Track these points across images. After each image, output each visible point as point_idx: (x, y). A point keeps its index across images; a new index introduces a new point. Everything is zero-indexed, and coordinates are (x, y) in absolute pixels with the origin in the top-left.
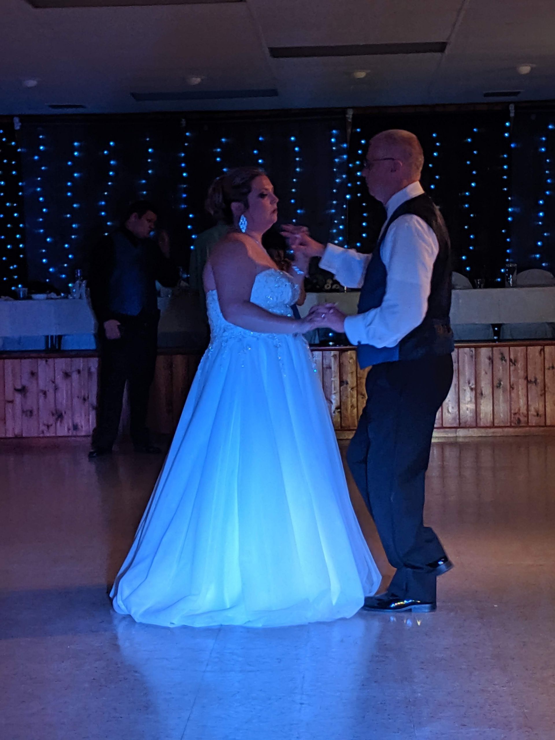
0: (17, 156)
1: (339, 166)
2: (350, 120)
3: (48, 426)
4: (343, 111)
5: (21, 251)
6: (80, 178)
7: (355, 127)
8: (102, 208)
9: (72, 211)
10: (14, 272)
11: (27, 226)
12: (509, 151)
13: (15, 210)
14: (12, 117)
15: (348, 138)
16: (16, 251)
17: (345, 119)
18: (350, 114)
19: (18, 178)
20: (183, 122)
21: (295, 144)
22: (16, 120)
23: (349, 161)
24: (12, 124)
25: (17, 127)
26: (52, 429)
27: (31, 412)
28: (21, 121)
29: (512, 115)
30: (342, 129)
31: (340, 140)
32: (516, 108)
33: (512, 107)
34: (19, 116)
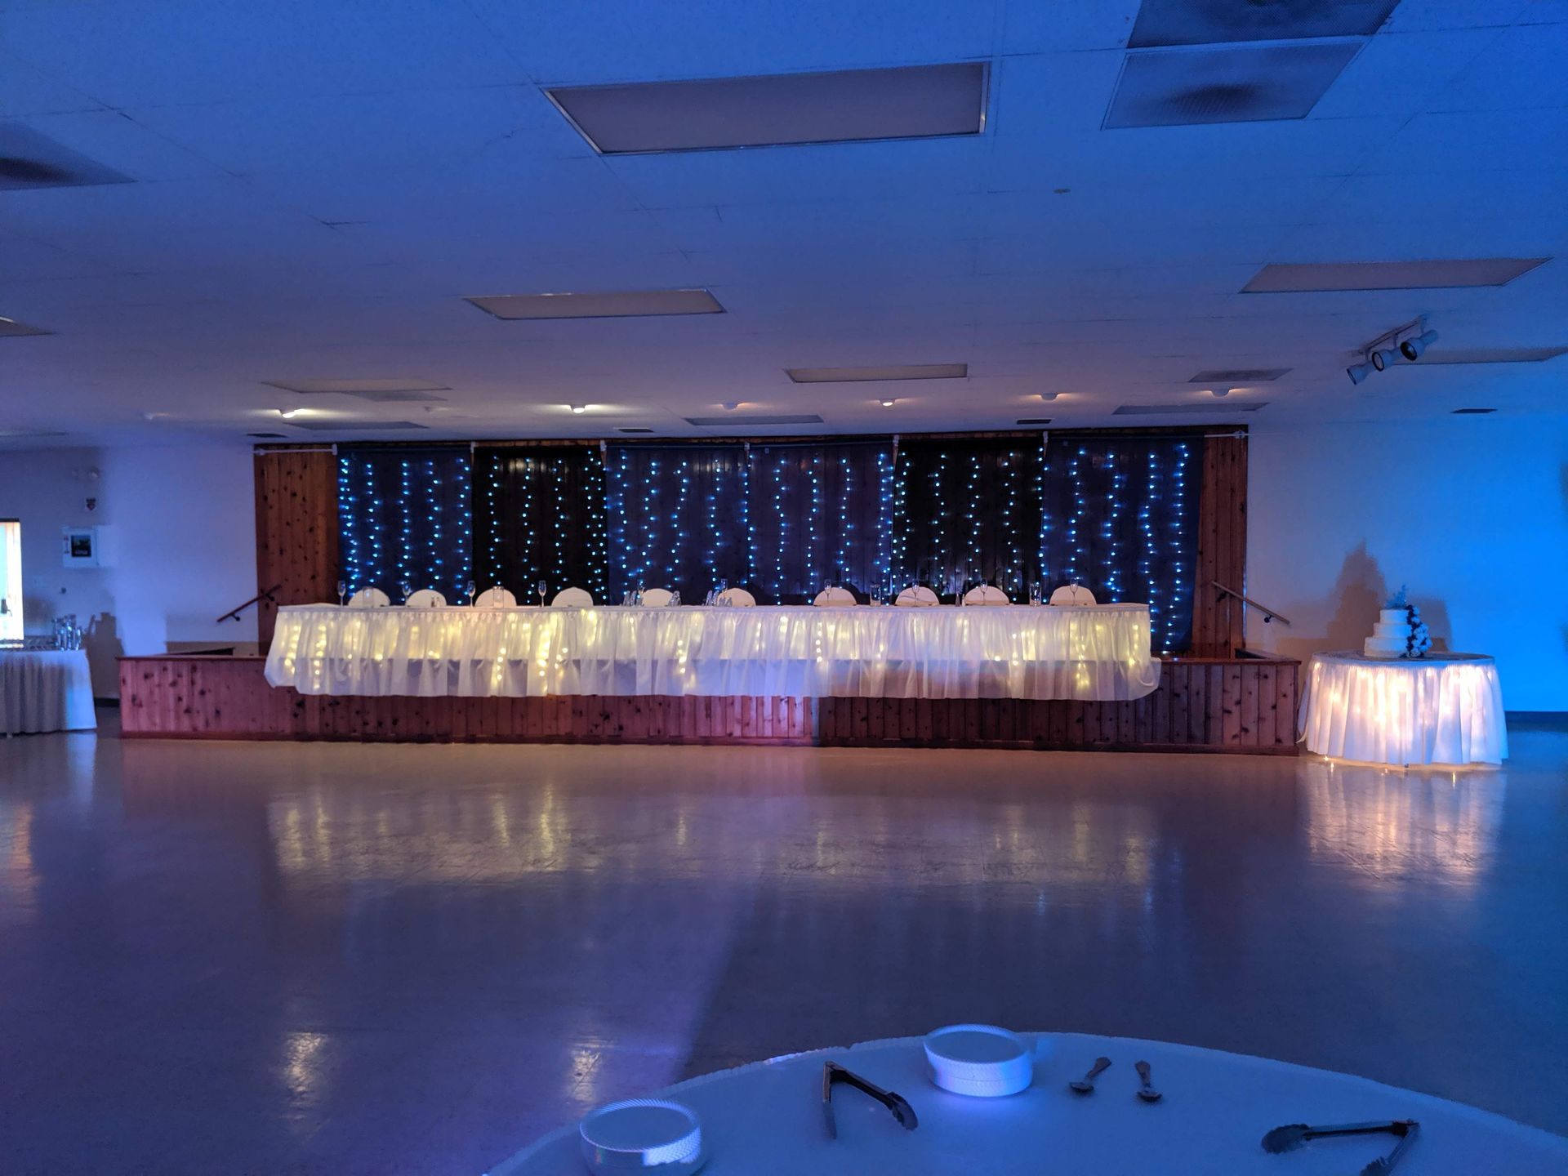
0: (603, 475)
1: (885, 485)
2: (896, 445)
3: (596, 726)
4: (890, 437)
5: (606, 557)
6: (656, 494)
7: (900, 451)
8: (675, 521)
9: (650, 523)
10: (599, 575)
11: (610, 536)
12: (1043, 474)
13: (600, 521)
14: (599, 440)
15: (895, 462)
16: (600, 558)
17: (892, 444)
18: (896, 441)
19: (604, 493)
20: (748, 446)
21: (846, 466)
22: (602, 443)
23: (895, 482)
24: (599, 446)
25: (603, 448)
26: (600, 729)
27: (581, 712)
28: (607, 444)
29: (1046, 441)
30: (890, 453)
31: (888, 462)
32: (1049, 435)
33: (1045, 434)
34: (605, 439)
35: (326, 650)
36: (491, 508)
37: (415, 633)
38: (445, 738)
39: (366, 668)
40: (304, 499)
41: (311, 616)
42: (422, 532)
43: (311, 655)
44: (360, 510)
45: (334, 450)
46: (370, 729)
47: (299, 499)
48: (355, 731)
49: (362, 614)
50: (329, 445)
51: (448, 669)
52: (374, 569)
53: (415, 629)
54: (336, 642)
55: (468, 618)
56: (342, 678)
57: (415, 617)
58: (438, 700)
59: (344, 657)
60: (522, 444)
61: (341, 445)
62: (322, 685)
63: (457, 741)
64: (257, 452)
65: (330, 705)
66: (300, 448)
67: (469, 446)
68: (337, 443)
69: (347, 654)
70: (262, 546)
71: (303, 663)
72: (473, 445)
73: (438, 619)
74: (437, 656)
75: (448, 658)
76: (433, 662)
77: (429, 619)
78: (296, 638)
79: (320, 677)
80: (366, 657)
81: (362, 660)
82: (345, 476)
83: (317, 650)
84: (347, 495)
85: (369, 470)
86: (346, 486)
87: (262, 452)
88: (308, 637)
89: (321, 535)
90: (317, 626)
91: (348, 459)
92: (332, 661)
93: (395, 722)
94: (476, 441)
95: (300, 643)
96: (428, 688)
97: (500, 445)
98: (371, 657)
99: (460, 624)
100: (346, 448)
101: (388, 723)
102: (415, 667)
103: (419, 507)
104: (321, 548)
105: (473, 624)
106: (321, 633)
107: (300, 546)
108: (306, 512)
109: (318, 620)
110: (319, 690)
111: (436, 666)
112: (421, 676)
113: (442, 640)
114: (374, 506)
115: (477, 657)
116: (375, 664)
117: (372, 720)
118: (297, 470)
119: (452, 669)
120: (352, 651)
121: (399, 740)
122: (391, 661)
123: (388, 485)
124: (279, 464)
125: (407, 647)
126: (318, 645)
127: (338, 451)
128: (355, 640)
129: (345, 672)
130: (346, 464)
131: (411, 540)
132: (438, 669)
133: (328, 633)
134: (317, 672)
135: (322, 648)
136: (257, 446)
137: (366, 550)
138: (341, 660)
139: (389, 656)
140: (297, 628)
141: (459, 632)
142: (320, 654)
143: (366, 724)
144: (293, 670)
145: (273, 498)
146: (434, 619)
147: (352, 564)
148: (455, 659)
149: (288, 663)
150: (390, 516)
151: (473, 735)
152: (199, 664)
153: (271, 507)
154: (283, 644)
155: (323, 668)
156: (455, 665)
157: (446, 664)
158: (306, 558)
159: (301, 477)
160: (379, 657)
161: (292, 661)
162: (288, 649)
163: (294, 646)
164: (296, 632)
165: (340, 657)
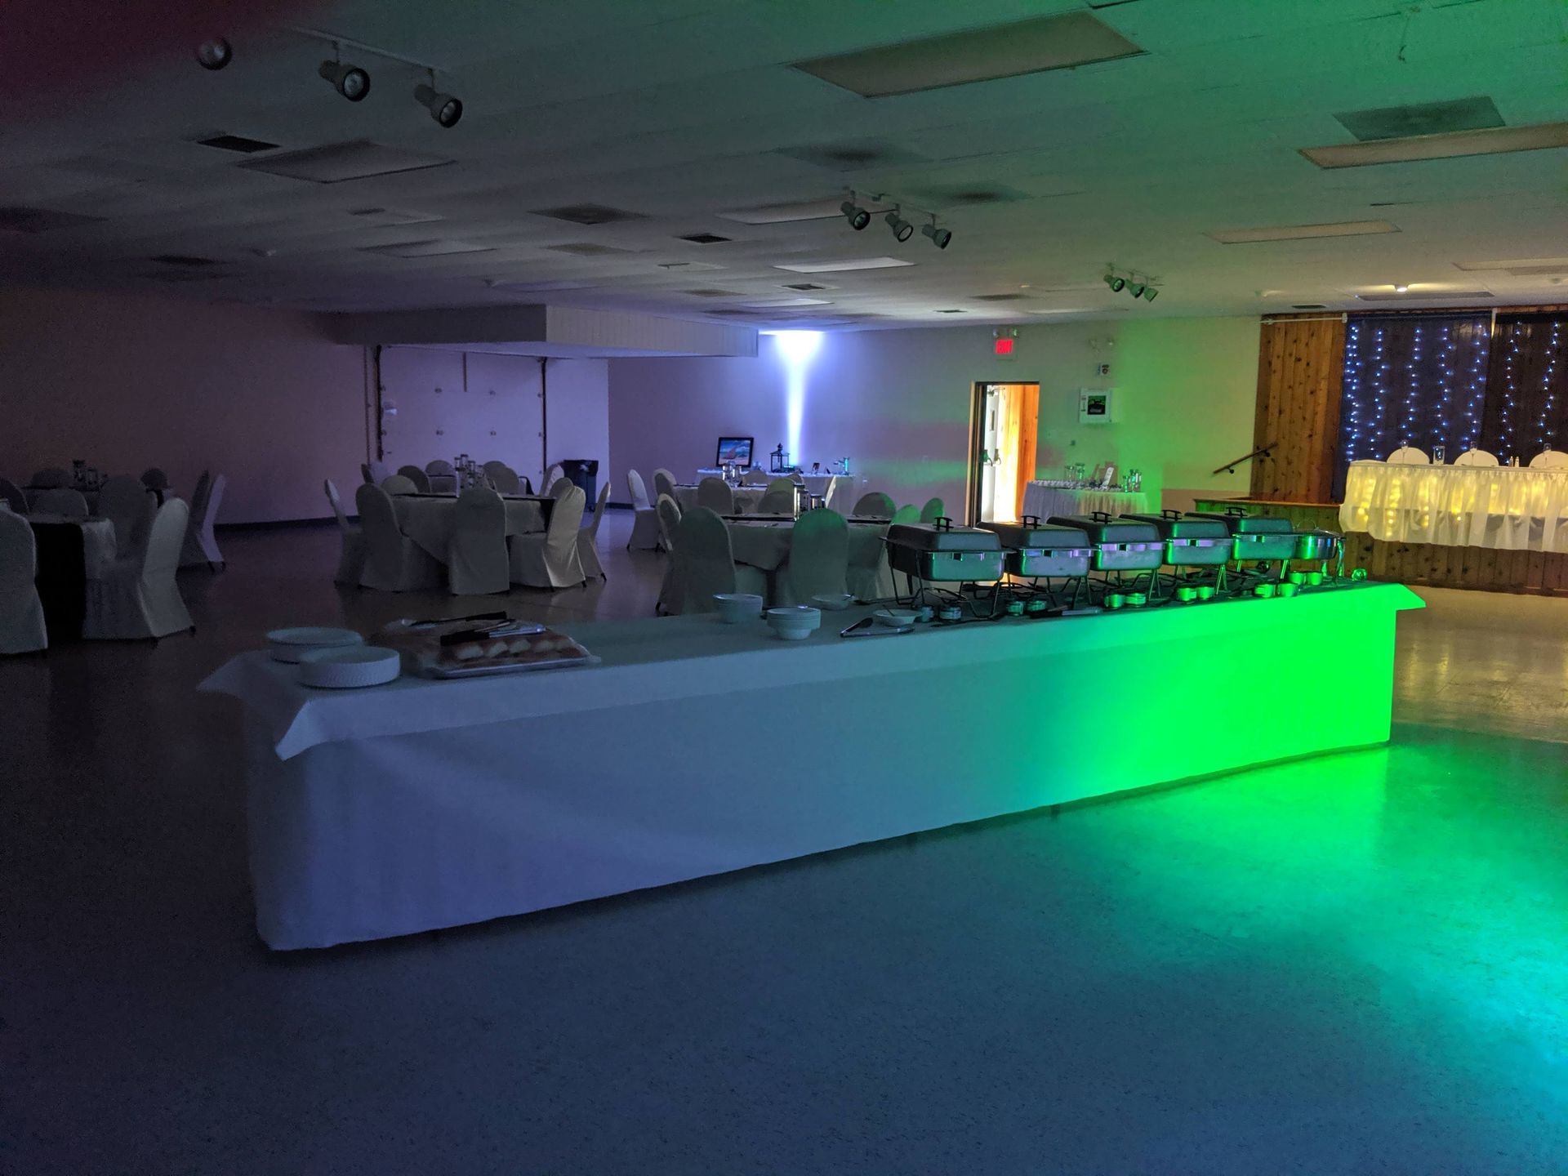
35: (1399, 502)
36: (1508, 373)
37: (1494, 491)
38: (1518, 589)
39: (1443, 519)
40: (1308, 364)
41: (1386, 472)
42: (1430, 395)
43: (1386, 506)
44: (1366, 374)
45: (1345, 318)
46: (1438, 575)
47: (1303, 363)
48: (1421, 576)
49: (1439, 470)
50: (1340, 314)
51: (1530, 527)
52: (1373, 430)
53: (1494, 487)
54: (1410, 494)
55: (1554, 478)
56: (1415, 527)
57: (1495, 475)
58: (1514, 554)
59: (1420, 509)
60: (1552, 309)
61: (1351, 314)
62: (1396, 533)
63: (1531, 592)
64: (1265, 322)
65: (1399, 551)
66: (1310, 318)
67: (1491, 312)
68: (1347, 312)
69: (1423, 505)
70: (1263, 407)
71: (1377, 513)
72: (1495, 312)
73: (1520, 479)
74: (1518, 512)
75: (1531, 515)
76: (1513, 518)
77: (1511, 478)
78: (1371, 490)
79: (1393, 526)
80: (1443, 509)
81: (1439, 512)
82: (1353, 342)
83: (1391, 502)
84: (1354, 360)
85: (1379, 336)
86: (1353, 351)
87: (1270, 322)
88: (1382, 490)
89: (1322, 397)
90: (1392, 480)
91: (1359, 326)
92: (1407, 512)
93: (1465, 570)
94: (1498, 307)
95: (1375, 495)
96: (1506, 541)
97: (1525, 310)
98: (1449, 510)
99: (1544, 484)
100: (1355, 317)
101: (1458, 571)
102: (1494, 522)
103: (1429, 370)
104: (1321, 409)
105: (1560, 484)
106: (1395, 486)
107: (1300, 408)
108: (1309, 376)
109: (1392, 476)
110: (1392, 537)
111: (1517, 522)
112: (1499, 531)
113: (1524, 498)
114: (1381, 370)
115: (1562, 516)
116: (1452, 517)
117: (1442, 567)
118: (1304, 337)
119: (1534, 526)
120: (1429, 504)
121: (1467, 587)
122: (1469, 515)
123: (1397, 352)
124: (1286, 333)
125: (1487, 504)
126: (1392, 497)
127: (1348, 320)
128: (1433, 494)
129: (1419, 522)
130: (1356, 331)
131: (1416, 402)
132: (1518, 525)
133: (1403, 487)
134: (1391, 521)
135: (1397, 500)
136: (1266, 316)
137: (1368, 412)
138: (1416, 511)
139: (1467, 511)
140: (1372, 482)
141: (1543, 491)
142: (1395, 505)
143: (1434, 570)
144: (1366, 518)
145: (1277, 364)
146: (1516, 478)
147: (1352, 425)
148: (1538, 516)
149: (1361, 511)
150: (1397, 380)
151: (1549, 589)
152: (1272, 510)
153: (1275, 372)
154: (1356, 495)
155: (1397, 518)
156: (1539, 523)
157: (1529, 522)
158: (1304, 418)
159: (1307, 344)
160: (1456, 510)
161: (1366, 510)
162: (1361, 499)
163: (1369, 497)
164: (1370, 485)
165: (1415, 508)
